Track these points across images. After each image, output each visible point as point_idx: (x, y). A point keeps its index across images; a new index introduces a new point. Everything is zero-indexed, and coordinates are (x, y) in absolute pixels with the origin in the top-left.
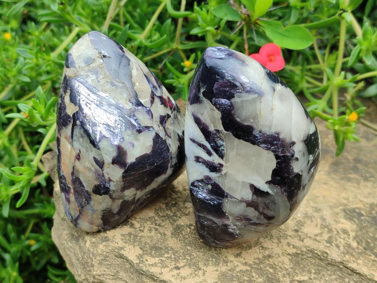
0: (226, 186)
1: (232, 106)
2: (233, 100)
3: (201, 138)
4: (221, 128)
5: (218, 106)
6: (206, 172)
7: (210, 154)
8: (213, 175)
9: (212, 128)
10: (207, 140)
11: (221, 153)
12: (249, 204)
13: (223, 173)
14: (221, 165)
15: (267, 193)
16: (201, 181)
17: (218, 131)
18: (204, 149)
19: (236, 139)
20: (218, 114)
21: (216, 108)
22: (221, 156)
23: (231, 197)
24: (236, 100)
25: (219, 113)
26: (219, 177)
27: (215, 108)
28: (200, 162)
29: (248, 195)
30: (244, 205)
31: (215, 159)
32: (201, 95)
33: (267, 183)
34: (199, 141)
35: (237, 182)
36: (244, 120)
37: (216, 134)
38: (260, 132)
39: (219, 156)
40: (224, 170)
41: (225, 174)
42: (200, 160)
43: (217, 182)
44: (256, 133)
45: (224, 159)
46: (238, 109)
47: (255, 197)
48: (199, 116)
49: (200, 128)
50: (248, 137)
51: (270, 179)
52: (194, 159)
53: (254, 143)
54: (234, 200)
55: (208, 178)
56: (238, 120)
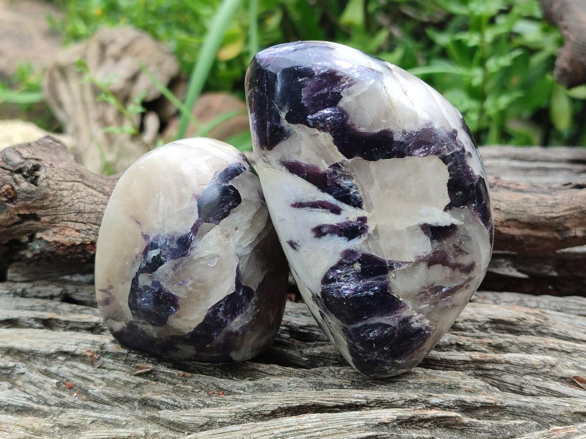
0: (383, 250)
1: (343, 113)
2: (341, 104)
3: (311, 192)
4: (339, 157)
5: (321, 125)
6: (342, 244)
7: (336, 211)
8: (356, 244)
9: (324, 167)
10: (323, 191)
11: (356, 199)
12: (432, 261)
13: (370, 230)
14: (363, 220)
15: (453, 227)
16: (340, 265)
17: (336, 166)
18: (324, 207)
19: (372, 162)
20: (326, 139)
21: (320, 129)
22: (357, 204)
23: (399, 264)
24: (346, 101)
25: (328, 134)
26: (366, 242)
27: (317, 131)
28: (325, 234)
29: (424, 246)
30: (423, 266)
31: (350, 214)
32: (285, 123)
33: (445, 210)
34: (311, 200)
35: (398, 233)
36: (372, 126)
37: (335, 173)
38: (404, 132)
39: (355, 206)
40: (371, 226)
41: (375, 231)
42: (325, 230)
43: (367, 251)
44: (397, 137)
45: (364, 206)
46: (355, 114)
47: (436, 244)
48: (294, 158)
49: (303, 177)
50: (390, 150)
51: (447, 201)
52: (313, 234)
53: (401, 155)
54: (404, 267)
55: (349, 254)
56: (362, 129)
